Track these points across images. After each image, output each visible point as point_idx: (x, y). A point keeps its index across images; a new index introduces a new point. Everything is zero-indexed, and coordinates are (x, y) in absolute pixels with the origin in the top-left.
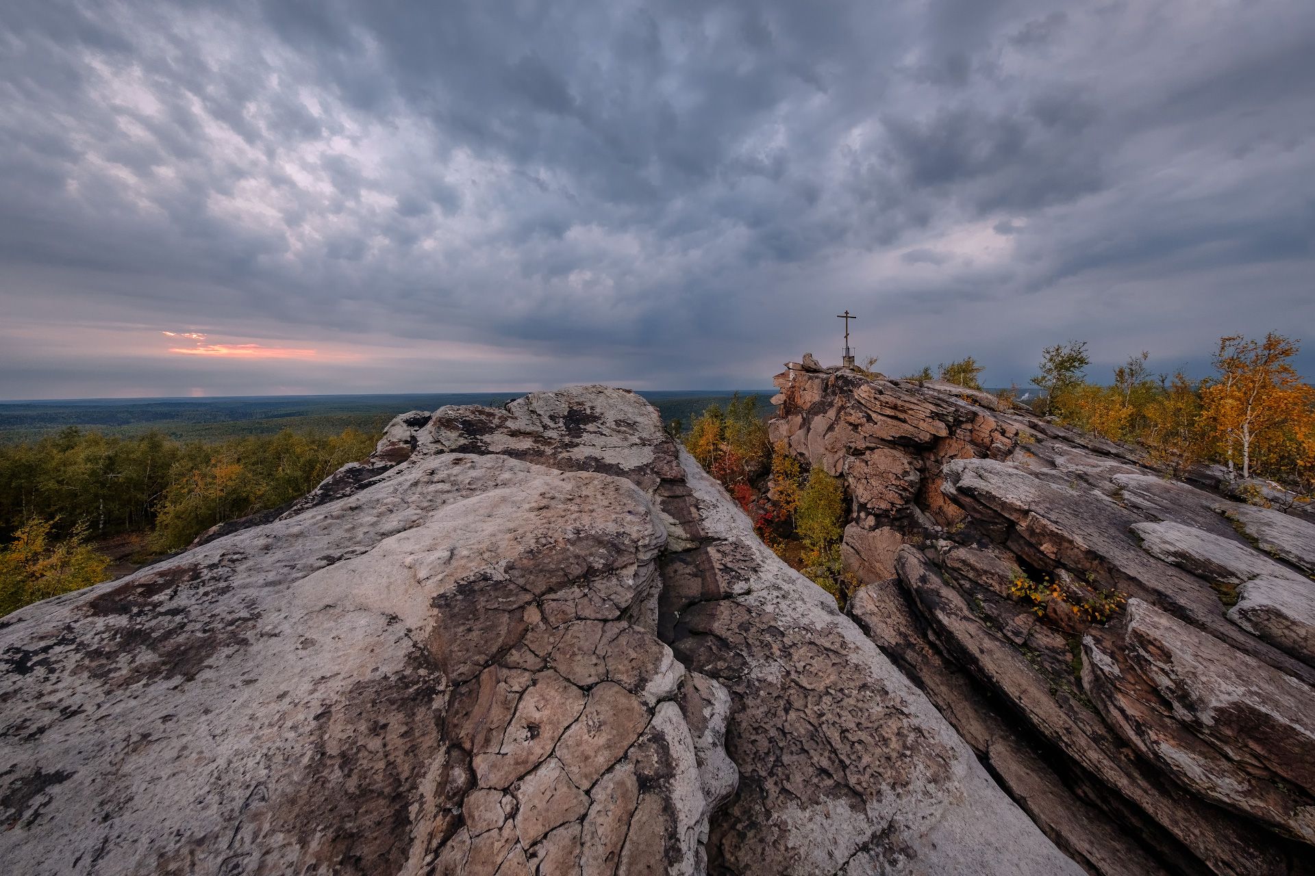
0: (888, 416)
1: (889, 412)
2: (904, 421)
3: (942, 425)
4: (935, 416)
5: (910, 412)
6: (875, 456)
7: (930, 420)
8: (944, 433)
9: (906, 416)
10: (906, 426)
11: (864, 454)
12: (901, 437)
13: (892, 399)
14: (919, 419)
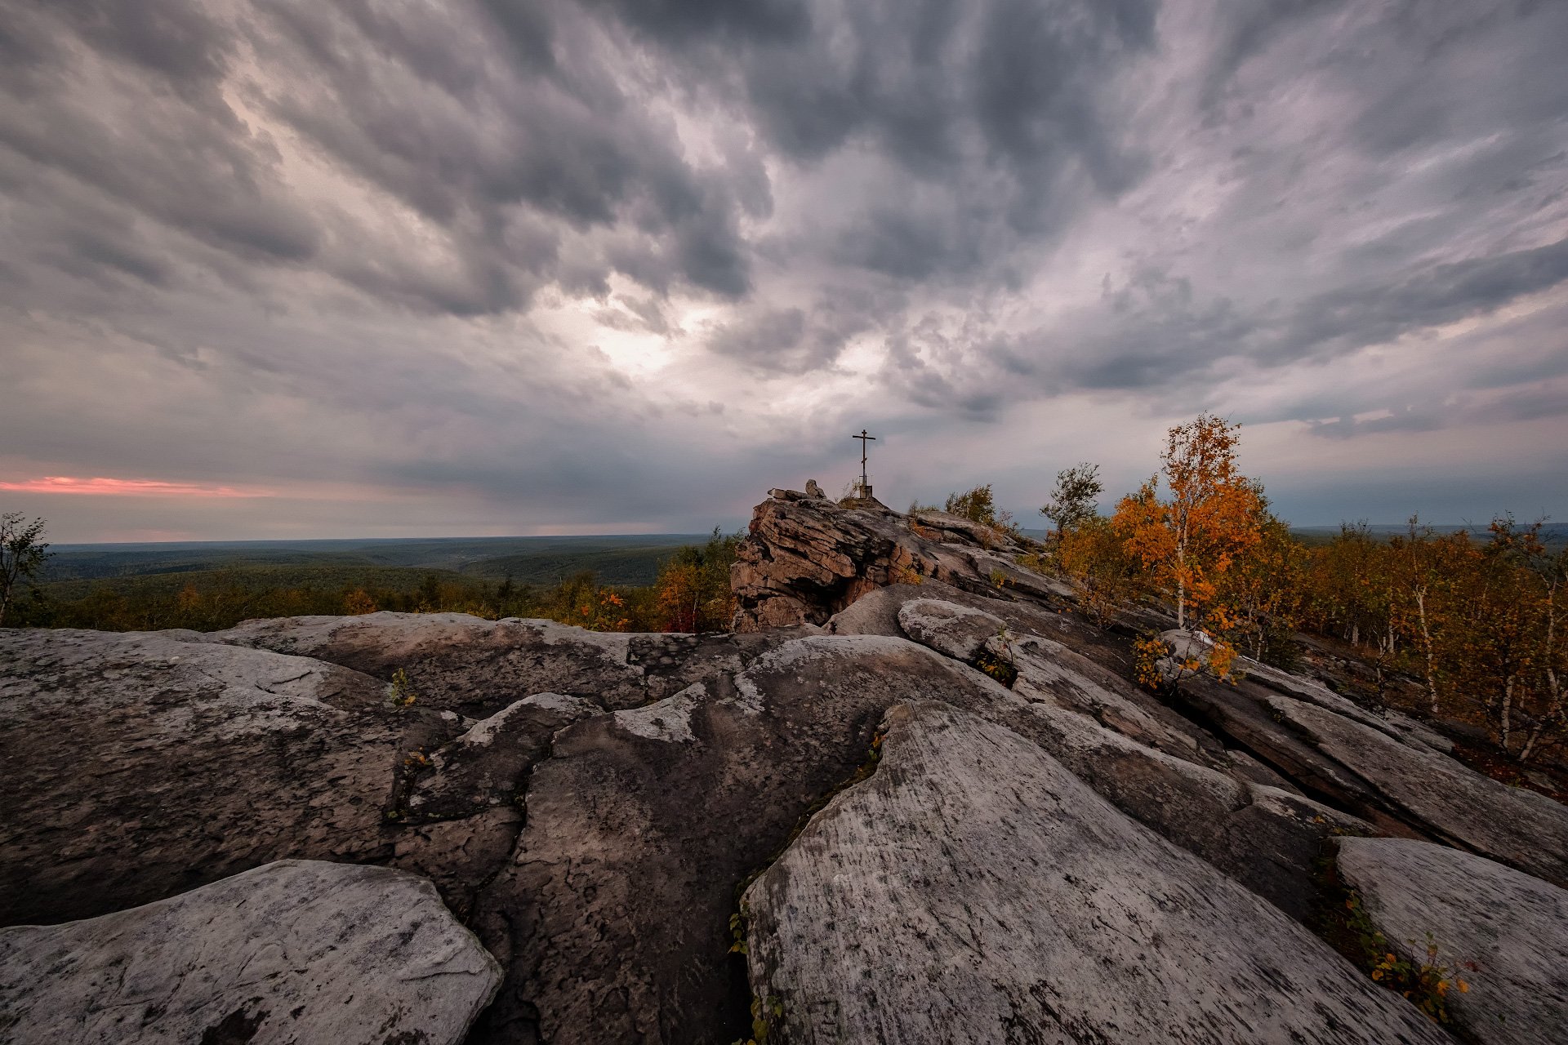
0: (787, 549)
1: (789, 544)
2: (804, 556)
3: (847, 560)
4: (842, 548)
5: (812, 543)
6: (767, 608)
7: (834, 554)
8: (848, 572)
9: (807, 549)
10: (806, 564)
11: (756, 605)
12: (800, 580)
13: (794, 525)
14: (822, 553)
